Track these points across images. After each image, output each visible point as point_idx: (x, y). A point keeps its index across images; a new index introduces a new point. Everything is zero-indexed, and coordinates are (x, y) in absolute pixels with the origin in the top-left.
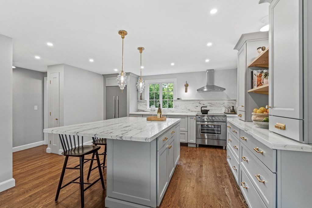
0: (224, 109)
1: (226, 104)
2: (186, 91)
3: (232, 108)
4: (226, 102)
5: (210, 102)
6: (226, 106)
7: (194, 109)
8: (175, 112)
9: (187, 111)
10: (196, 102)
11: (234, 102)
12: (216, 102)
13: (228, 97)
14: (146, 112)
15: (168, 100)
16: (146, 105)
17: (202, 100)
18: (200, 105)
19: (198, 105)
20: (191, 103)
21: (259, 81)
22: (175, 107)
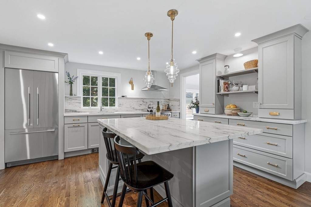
4: (163, 100)
5: (151, 100)
6: (163, 104)
7: (139, 107)
8: (119, 111)
9: (132, 110)
10: (140, 100)
11: (168, 101)
12: (156, 100)
13: (164, 97)
14: (79, 112)
15: (109, 97)
16: (80, 103)
17: (145, 99)
18: (144, 103)
19: (142, 103)
20: (135, 101)
21: (224, 87)
22: (120, 105)
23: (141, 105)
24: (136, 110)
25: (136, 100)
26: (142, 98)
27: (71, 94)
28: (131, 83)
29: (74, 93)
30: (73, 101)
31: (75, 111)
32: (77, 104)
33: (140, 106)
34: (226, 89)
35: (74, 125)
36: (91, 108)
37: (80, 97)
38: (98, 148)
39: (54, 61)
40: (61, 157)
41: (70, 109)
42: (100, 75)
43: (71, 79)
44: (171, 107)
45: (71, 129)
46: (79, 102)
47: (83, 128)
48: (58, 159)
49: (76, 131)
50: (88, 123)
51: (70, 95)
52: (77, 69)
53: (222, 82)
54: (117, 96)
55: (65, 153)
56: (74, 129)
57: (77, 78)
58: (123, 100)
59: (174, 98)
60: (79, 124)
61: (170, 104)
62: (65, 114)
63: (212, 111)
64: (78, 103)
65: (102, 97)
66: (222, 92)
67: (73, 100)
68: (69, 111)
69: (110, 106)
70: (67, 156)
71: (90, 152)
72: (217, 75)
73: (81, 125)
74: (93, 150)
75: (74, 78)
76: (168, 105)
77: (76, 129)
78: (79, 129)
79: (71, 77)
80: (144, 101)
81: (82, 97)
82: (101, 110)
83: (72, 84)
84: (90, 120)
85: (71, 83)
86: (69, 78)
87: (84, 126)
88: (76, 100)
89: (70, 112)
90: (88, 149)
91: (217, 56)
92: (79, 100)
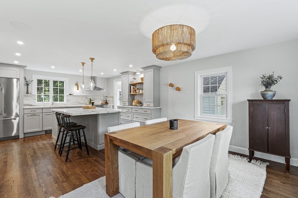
0: (101, 102)
1: (102, 99)
2: (78, 89)
3: (105, 101)
4: (102, 97)
5: (93, 97)
6: (102, 100)
8: (67, 105)
9: (77, 104)
10: (84, 97)
11: (106, 97)
12: (97, 97)
13: (103, 95)
14: (34, 106)
15: (59, 95)
16: (35, 99)
21: (133, 90)
22: (68, 101)
23: (85, 100)
24: (81, 104)
25: (81, 97)
27: (27, 93)
28: (77, 85)
29: (29, 92)
30: (29, 98)
31: (31, 105)
32: (32, 100)
34: (134, 91)
35: (31, 114)
36: (44, 103)
37: (35, 95)
38: (51, 130)
39: (16, 71)
40: (21, 136)
41: (26, 104)
42: (51, 79)
43: (27, 82)
44: (108, 102)
45: (29, 117)
46: (34, 98)
47: (38, 116)
48: (19, 138)
49: (34, 119)
50: (42, 113)
52: (33, 75)
53: (132, 87)
54: (66, 94)
55: (24, 134)
56: (31, 117)
57: (32, 81)
58: (70, 97)
59: (110, 95)
60: (35, 114)
61: (108, 100)
62: (25, 107)
63: (127, 104)
65: (53, 95)
66: (132, 93)
69: (60, 101)
70: (26, 136)
71: (44, 133)
72: (130, 83)
73: (37, 114)
74: (46, 131)
75: (30, 81)
76: (106, 100)
77: (33, 117)
78: (35, 117)
79: (28, 80)
80: (87, 97)
81: (36, 94)
82: (52, 104)
83: (29, 86)
84: (44, 111)
85: (27, 85)
86: (26, 81)
87: (39, 115)
88: (32, 97)
90: (43, 131)
91: (129, 73)
92: (34, 97)
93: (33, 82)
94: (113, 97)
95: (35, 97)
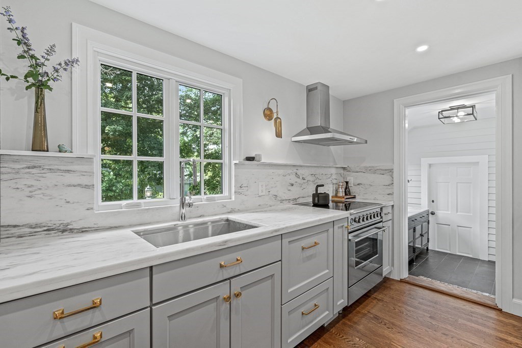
1: (333, 177)
2: (280, 135)
7: (287, 192)
9: (271, 202)
10: (289, 171)
13: (335, 161)
16: (90, 187)
17: (301, 166)
18: (298, 180)
19: (293, 179)
20: (279, 175)
22: (240, 189)
23: (292, 185)
24: (282, 201)
25: (281, 171)
26: (294, 166)
27: (39, 143)
28: (268, 115)
29: (54, 136)
30: (52, 178)
31: (65, 230)
32: (73, 194)
33: (291, 188)
36: (138, 205)
37: (90, 160)
41: (32, 220)
43: (36, 63)
46: (85, 181)
50: (152, 305)
51: (33, 150)
54: (230, 159)
57: (70, 63)
58: (250, 171)
64: (79, 189)
67: (49, 175)
68: (28, 230)
69: (207, 193)
76: (347, 183)
79: (39, 51)
80: (298, 172)
81: (98, 158)
83: (46, 91)
85: (39, 85)
86: (25, 56)
88: (67, 175)
89: (31, 234)
92: (83, 174)
93: (76, 69)
94: (391, 171)
95: (91, 174)
